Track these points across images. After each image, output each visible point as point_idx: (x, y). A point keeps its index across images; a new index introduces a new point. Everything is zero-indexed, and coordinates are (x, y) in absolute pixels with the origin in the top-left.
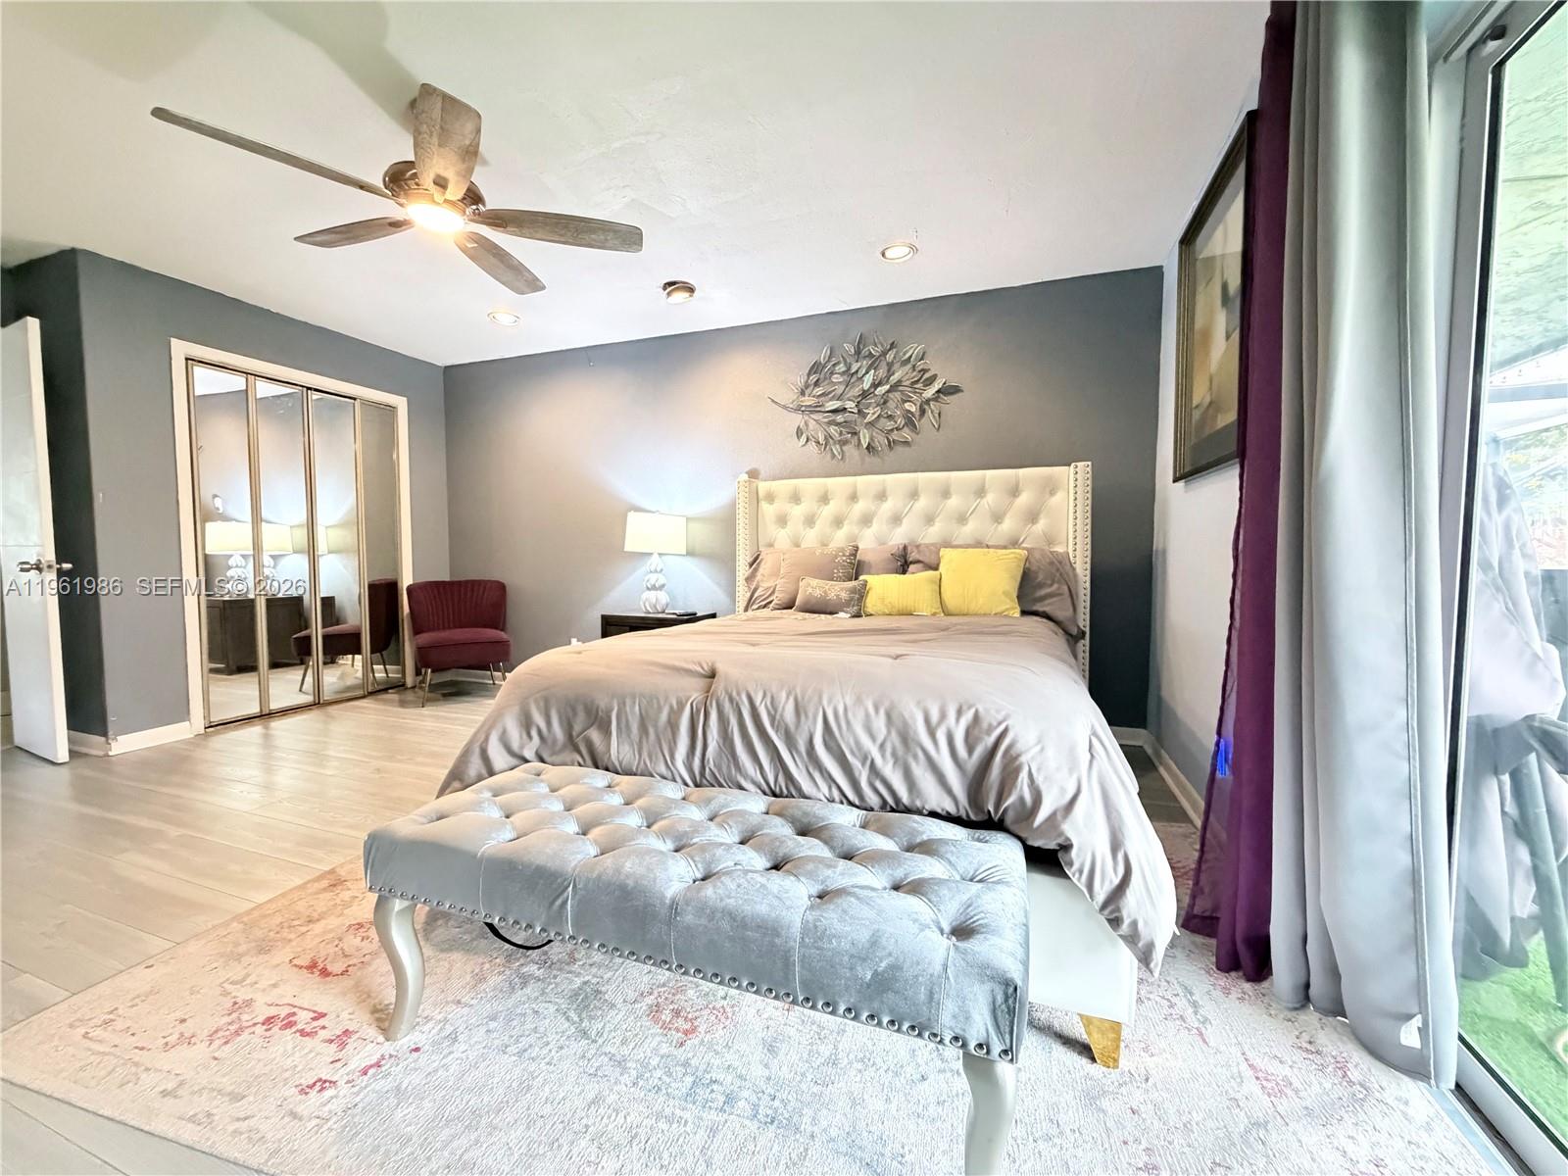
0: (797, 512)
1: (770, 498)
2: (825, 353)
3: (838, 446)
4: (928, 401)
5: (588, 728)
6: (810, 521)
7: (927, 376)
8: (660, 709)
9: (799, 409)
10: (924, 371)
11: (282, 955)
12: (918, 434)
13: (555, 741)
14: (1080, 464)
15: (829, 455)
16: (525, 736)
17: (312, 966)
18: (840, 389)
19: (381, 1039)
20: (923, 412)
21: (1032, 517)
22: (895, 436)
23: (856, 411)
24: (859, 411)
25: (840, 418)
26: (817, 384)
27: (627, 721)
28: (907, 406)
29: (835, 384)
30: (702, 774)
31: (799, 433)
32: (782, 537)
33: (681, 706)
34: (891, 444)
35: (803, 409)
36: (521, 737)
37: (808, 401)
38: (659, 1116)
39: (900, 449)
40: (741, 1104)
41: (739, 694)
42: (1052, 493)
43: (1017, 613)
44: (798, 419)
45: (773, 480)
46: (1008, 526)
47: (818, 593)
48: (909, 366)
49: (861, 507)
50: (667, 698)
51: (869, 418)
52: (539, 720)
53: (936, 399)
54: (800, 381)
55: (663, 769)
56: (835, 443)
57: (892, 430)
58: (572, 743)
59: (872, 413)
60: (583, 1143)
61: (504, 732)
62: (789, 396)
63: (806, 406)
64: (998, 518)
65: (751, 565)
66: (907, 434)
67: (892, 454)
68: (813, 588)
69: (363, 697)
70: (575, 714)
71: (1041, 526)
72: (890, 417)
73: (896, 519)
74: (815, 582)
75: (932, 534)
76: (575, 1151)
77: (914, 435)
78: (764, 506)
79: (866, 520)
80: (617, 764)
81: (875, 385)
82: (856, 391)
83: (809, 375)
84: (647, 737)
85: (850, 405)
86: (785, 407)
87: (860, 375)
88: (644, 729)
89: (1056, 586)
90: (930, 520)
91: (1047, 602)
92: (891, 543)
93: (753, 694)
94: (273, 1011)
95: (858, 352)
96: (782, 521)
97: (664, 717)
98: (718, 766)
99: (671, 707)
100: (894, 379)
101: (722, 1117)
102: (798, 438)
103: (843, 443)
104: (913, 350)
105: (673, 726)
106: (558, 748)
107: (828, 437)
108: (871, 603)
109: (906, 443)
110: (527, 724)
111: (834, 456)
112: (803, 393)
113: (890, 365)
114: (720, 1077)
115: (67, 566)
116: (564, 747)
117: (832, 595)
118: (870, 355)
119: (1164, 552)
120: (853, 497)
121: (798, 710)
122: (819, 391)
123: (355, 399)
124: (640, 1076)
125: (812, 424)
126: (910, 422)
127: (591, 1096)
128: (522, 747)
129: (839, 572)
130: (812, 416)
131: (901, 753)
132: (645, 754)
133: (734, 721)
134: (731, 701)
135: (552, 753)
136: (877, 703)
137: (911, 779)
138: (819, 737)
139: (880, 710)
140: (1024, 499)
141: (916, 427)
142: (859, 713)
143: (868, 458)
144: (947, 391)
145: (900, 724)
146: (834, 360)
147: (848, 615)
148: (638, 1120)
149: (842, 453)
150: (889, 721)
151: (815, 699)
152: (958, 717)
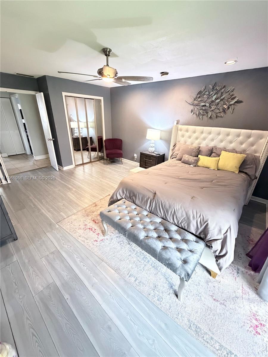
0: (187, 134)
1: (181, 130)
2: (204, 88)
3: (202, 116)
4: (231, 105)
5: (133, 196)
6: (190, 137)
7: (233, 97)
8: (145, 198)
9: (193, 105)
10: (233, 95)
11: (90, 218)
12: (226, 114)
13: (128, 196)
15: (199, 118)
16: (123, 194)
17: (94, 221)
19: (103, 236)
20: (228, 108)
21: (252, 144)
22: (218, 115)
23: (209, 106)
24: (210, 106)
25: (204, 108)
26: (199, 97)
27: (139, 198)
28: (224, 106)
29: (205, 98)
30: (151, 210)
31: (192, 111)
32: (182, 140)
33: (149, 199)
34: (217, 117)
35: (194, 104)
37: (196, 102)
38: (138, 260)
39: (219, 118)
40: (150, 263)
41: (159, 200)
42: (261, 139)
43: (237, 172)
44: (192, 107)
45: (183, 125)
46: (243, 146)
47: (187, 159)
48: (228, 93)
49: (203, 136)
50: (146, 196)
51: (212, 109)
52: (125, 192)
53: (234, 104)
54: (195, 97)
55: (145, 208)
57: (218, 113)
58: (130, 197)
59: (213, 108)
60: (128, 261)
62: (190, 100)
63: (195, 104)
64: (241, 143)
65: (174, 146)
66: (222, 114)
67: (216, 119)
68: (186, 157)
69: (98, 161)
70: (131, 193)
71: (254, 148)
72: (218, 109)
73: (212, 140)
74: (187, 156)
75: (221, 146)
76: (127, 262)
77: (224, 114)
78: (179, 132)
79: (204, 139)
80: (137, 204)
81: (216, 99)
82: (210, 100)
83: (197, 95)
84: (142, 201)
85: (207, 105)
86: (189, 104)
87: (212, 96)
89: (252, 165)
90: (221, 141)
91: (248, 169)
92: (209, 146)
93: (162, 201)
94: (90, 227)
95: (213, 88)
96: (183, 136)
97: (146, 199)
98: (154, 211)
99: (147, 198)
100: (222, 98)
101: (147, 264)
102: (191, 113)
103: (203, 115)
104: (230, 88)
105: (147, 201)
107: (199, 113)
108: (200, 163)
109: (222, 117)
110: (123, 192)
111: (200, 118)
112: (195, 100)
113: (222, 93)
114: (148, 257)
115: (54, 139)
117: (190, 160)
118: (217, 90)
120: (202, 133)
121: (170, 207)
122: (199, 99)
123: (93, 99)
124: (136, 253)
125: (196, 109)
126: (224, 111)
127: (129, 254)
129: (194, 154)
130: (196, 107)
131: (187, 220)
132: (142, 204)
133: (158, 204)
134: (158, 201)
135: (127, 198)
136: (184, 210)
137: (189, 225)
138: (173, 212)
139: (185, 212)
140: (251, 139)
141: (225, 113)
142: (181, 211)
143: (210, 120)
144: (238, 102)
145: (189, 216)
146: (206, 90)
147: (193, 166)
148: (135, 260)
149: (202, 118)
150: (187, 214)
151: (173, 206)
152: (199, 217)
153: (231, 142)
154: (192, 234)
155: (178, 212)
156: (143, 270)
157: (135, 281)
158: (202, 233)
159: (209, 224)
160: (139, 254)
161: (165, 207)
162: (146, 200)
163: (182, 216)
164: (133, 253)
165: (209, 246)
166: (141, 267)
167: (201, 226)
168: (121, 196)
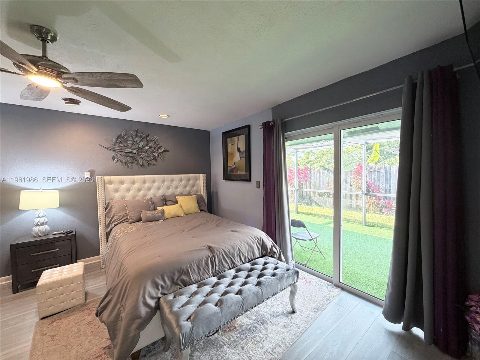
0: (123, 187)
1: (111, 183)
2: (124, 132)
3: (130, 164)
4: (160, 153)
5: (181, 275)
6: (128, 190)
7: (159, 146)
8: (202, 261)
9: (112, 150)
10: (158, 144)
12: (157, 162)
14: (204, 174)
15: (126, 166)
16: (156, 290)
18: (130, 145)
20: (158, 156)
21: (193, 186)
22: (150, 162)
23: (137, 153)
24: (138, 153)
25: (131, 155)
26: (120, 143)
27: (193, 268)
28: (154, 154)
29: (128, 144)
30: (215, 272)
31: (114, 158)
32: (117, 196)
33: (207, 259)
34: (149, 165)
35: (115, 150)
36: (155, 291)
38: (252, 338)
39: (152, 166)
40: (257, 326)
41: (220, 250)
42: (197, 180)
43: (200, 212)
44: (113, 153)
46: (188, 189)
48: (153, 142)
49: (147, 185)
50: (203, 258)
51: (141, 156)
52: (161, 282)
53: (162, 153)
54: (114, 140)
55: (207, 276)
56: (129, 163)
57: (149, 160)
58: (175, 283)
60: (251, 352)
61: (149, 292)
62: (108, 145)
63: (116, 149)
64: (186, 187)
66: (154, 162)
67: (149, 167)
68: (148, 213)
70: (174, 274)
71: (195, 188)
72: (148, 157)
73: (159, 188)
74: (148, 212)
75: (170, 192)
76: (252, 354)
77: (156, 162)
78: (108, 186)
79: (149, 189)
80: (194, 281)
81: (143, 147)
82: (137, 147)
83: (117, 139)
84: (200, 270)
85: (134, 151)
86: (107, 148)
87: (138, 142)
88: (199, 268)
89: (202, 203)
90: (168, 188)
91: (202, 207)
92: (157, 196)
93: (223, 249)
95: (136, 134)
96: (116, 191)
98: (219, 269)
99: (205, 260)
100: (150, 145)
101: (258, 330)
102: (113, 160)
103: (132, 163)
104: (155, 138)
105: (207, 264)
106: (169, 287)
107: (126, 161)
109: (154, 164)
111: (129, 167)
112: (115, 145)
113: (148, 141)
114: (249, 327)
116: (171, 286)
118: (141, 137)
119: (217, 193)
120: (144, 182)
121: (234, 249)
122: (122, 145)
124: (241, 339)
125: (119, 155)
126: (155, 158)
127: (240, 348)
128: (157, 294)
129: (151, 208)
130: (120, 153)
131: (251, 249)
132: (201, 275)
133: (221, 256)
134: (219, 252)
135: (168, 291)
136: (244, 242)
137: (254, 253)
138: (238, 252)
139: (246, 243)
140: (191, 182)
141: (157, 160)
142: (243, 245)
143: (141, 168)
144: (165, 151)
145: (250, 244)
146: (127, 136)
147: (162, 220)
148: (251, 342)
149: (132, 166)
150: (248, 244)
151: (235, 245)
152: (255, 239)
153: (177, 187)
154: (258, 258)
155: (242, 247)
156: (267, 336)
157: (280, 347)
158: (263, 251)
159: (263, 239)
160: (242, 336)
161: (229, 253)
162: (205, 263)
163: (246, 249)
164: (240, 343)
165: (271, 255)
166: (262, 337)
167: (260, 244)
168: (155, 295)
